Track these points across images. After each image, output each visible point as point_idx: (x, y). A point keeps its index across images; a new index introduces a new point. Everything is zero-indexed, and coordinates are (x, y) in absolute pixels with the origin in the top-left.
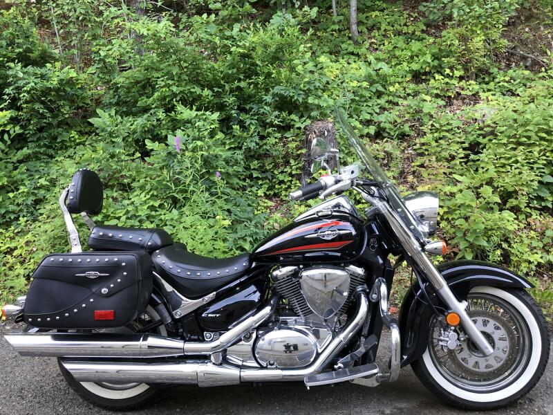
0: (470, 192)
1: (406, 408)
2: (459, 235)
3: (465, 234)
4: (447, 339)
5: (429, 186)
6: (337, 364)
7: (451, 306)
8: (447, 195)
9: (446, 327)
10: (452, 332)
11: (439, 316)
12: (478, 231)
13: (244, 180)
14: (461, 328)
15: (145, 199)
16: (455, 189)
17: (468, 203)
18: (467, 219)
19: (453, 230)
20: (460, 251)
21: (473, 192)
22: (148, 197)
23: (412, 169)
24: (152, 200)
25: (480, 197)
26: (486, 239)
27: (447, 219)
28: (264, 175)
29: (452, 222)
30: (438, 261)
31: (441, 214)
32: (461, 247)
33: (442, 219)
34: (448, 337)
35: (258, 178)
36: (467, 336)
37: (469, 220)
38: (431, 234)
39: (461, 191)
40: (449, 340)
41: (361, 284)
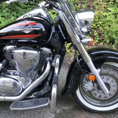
0: (113, 16)
1: (67, 110)
2: (106, 32)
3: (108, 33)
4: (88, 86)
5: (98, 12)
6: (31, 96)
7: (92, 71)
8: (104, 16)
9: (88, 80)
10: (91, 83)
11: (85, 75)
12: (113, 31)
13: (27, 5)
14: (95, 81)
16: (107, 14)
17: (111, 20)
18: (109, 26)
19: (104, 30)
20: (105, 38)
21: (114, 16)
23: (93, 5)
25: (116, 18)
26: (115, 35)
27: (102, 26)
28: (35, 3)
29: (104, 27)
30: (96, 42)
31: (100, 24)
32: (105, 37)
33: (100, 26)
34: (88, 85)
35: (32, 4)
36: (98, 85)
37: (110, 27)
38: (87, 33)
39: (110, 15)
40: (89, 86)
41: (48, 57)
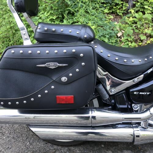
15: (47, 15)
22: (49, 14)
24: (51, 16)
